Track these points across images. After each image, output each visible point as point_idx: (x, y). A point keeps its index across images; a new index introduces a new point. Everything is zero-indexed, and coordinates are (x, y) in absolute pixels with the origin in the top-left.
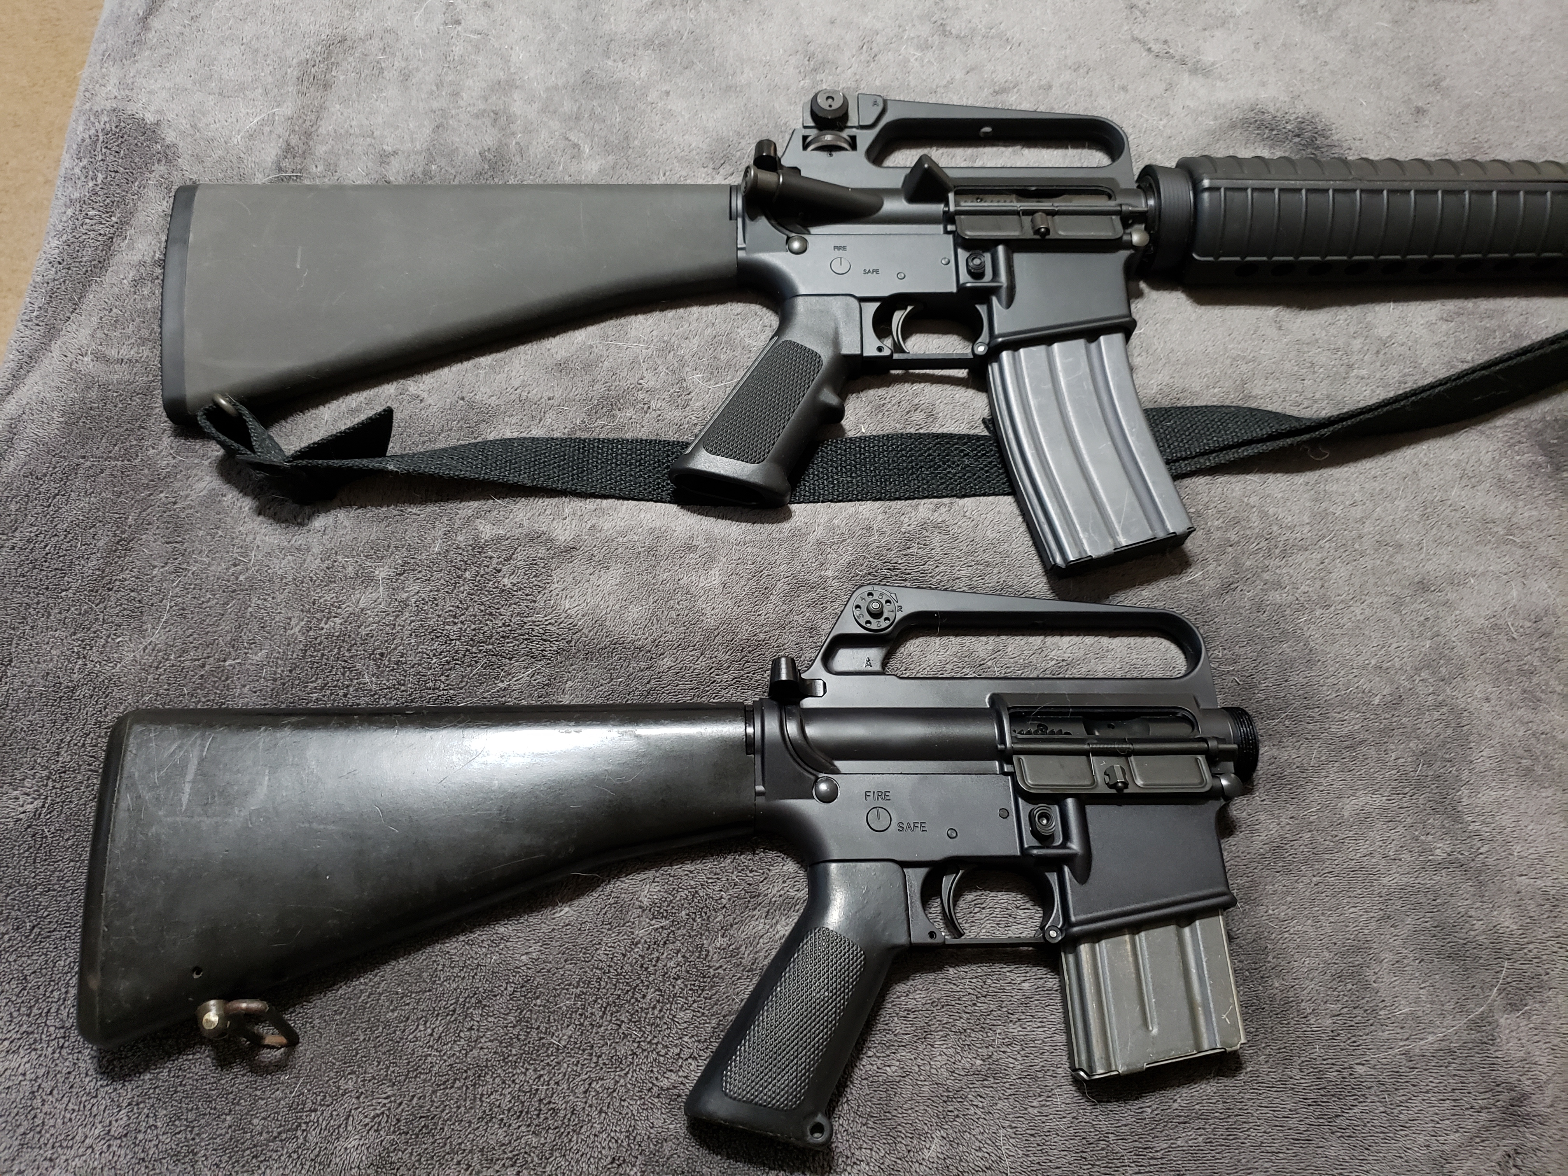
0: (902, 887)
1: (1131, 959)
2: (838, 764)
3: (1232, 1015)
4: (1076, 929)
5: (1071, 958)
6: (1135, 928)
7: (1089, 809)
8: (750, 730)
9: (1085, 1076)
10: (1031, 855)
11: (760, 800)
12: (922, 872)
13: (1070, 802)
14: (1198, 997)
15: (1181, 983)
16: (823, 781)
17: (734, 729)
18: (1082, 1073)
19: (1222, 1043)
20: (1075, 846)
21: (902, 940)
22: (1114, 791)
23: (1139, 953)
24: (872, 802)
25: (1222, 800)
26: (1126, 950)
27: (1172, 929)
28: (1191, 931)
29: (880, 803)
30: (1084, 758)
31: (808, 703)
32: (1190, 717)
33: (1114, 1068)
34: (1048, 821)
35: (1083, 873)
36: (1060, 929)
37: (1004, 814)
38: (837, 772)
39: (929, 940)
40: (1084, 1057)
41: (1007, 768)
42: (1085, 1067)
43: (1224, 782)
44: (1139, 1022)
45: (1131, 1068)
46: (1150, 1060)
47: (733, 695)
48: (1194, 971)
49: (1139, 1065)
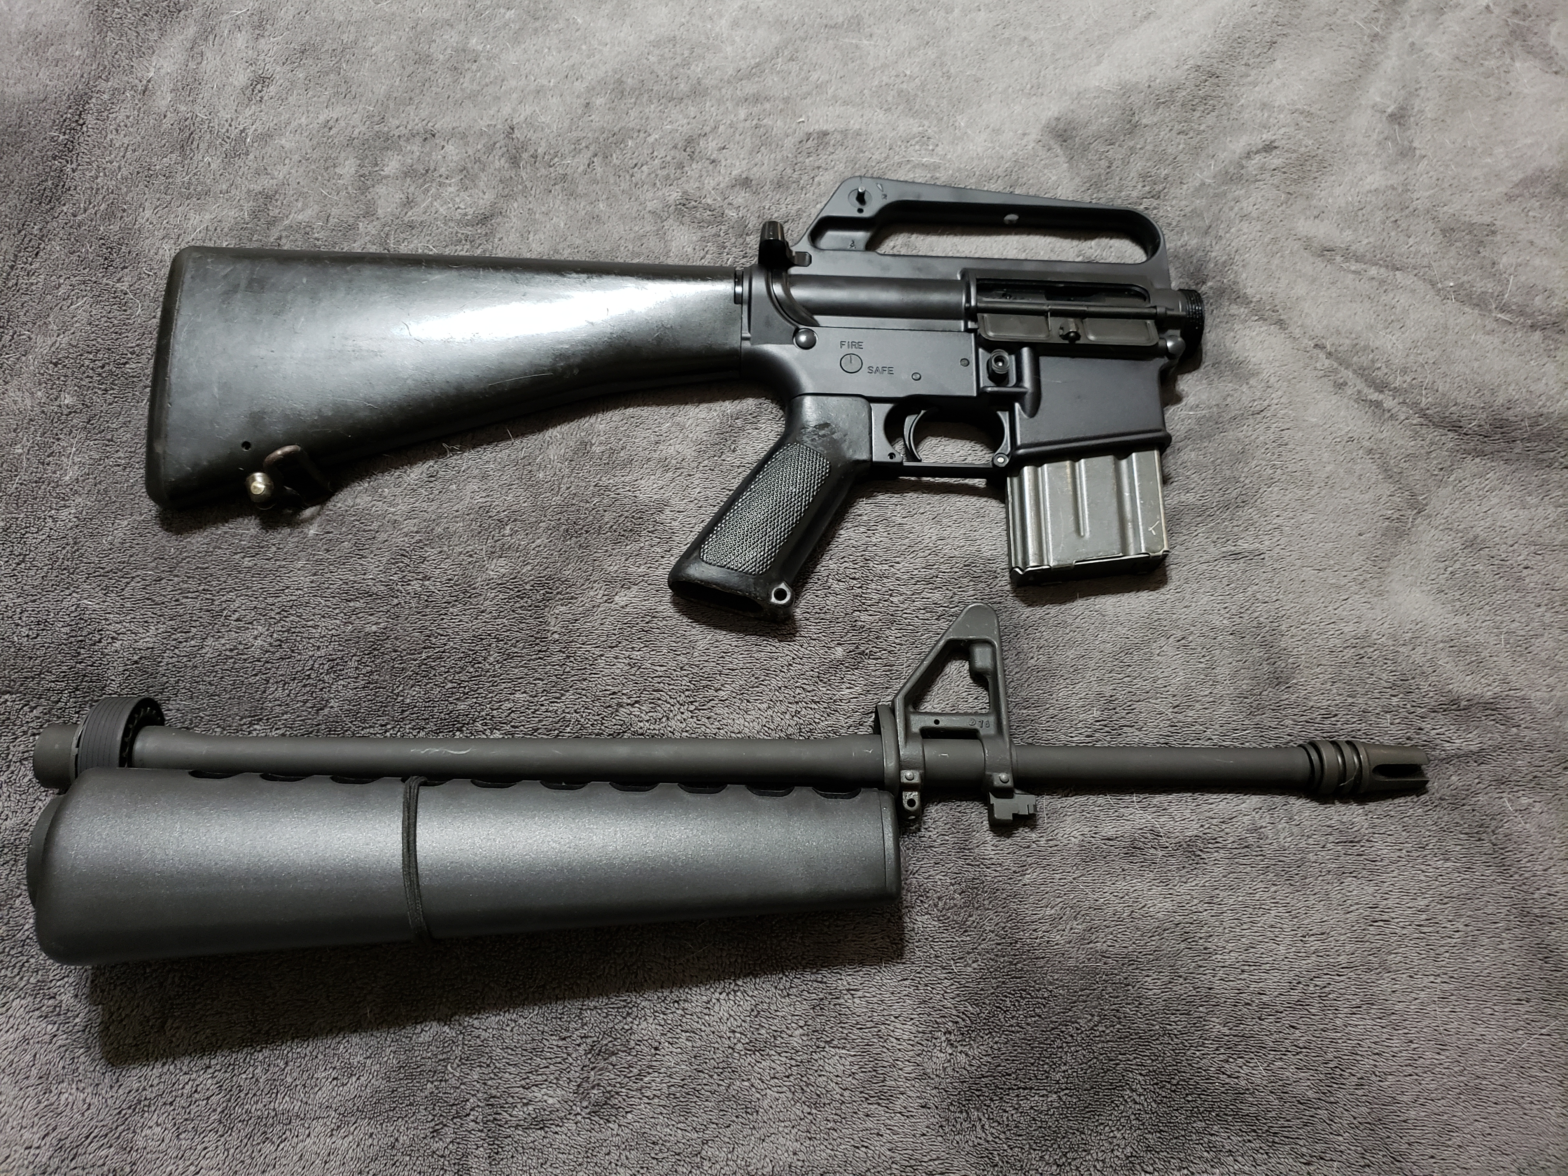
0: (867, 417)
1: (1069, 480)
2: (817, 317)
3: (1158, 528)
4: (1021, 451)
5: (1015, 480)
6: (1074, 455)
7: (1044, 361)
8: (739, 289)
9: (1020, 572)
10: (986, 393)
11: (747, 345)
12: (888, 407)
13: (1025, 351)
14: (1128, 513)
15: (1114, 501)
16: (803, 333)
17: (725, 288)
18: (1017, 570)
19: (1146, 549)
20: (1027, 383)
21: (864, 456)
22: (1067, 342)
23: (1078, 476)
24: (846, 350)
25: (1166, 358)
26: (1066, 474)
27: (1109, 459)
28: (1128, 463)
29: (853, 350)
30: (1042, 318)
31: (794, 271)
32: (1143, 292)
33: (1046, 563)
34: (1003, 362)
35: (1034, 411)
36: (1008, 456)
37: (966, 362)
38: (816, 325)
39: (888, 459)
40: (1020, 558)
41: (971, 325)
42: (1020, 564)
43: (1170, 344)
44: (1072, 528)
45: (1061, 563)
46: (1079, 558)
47: (728, 261)
48: (1127, 494)
49: (1069, 562)
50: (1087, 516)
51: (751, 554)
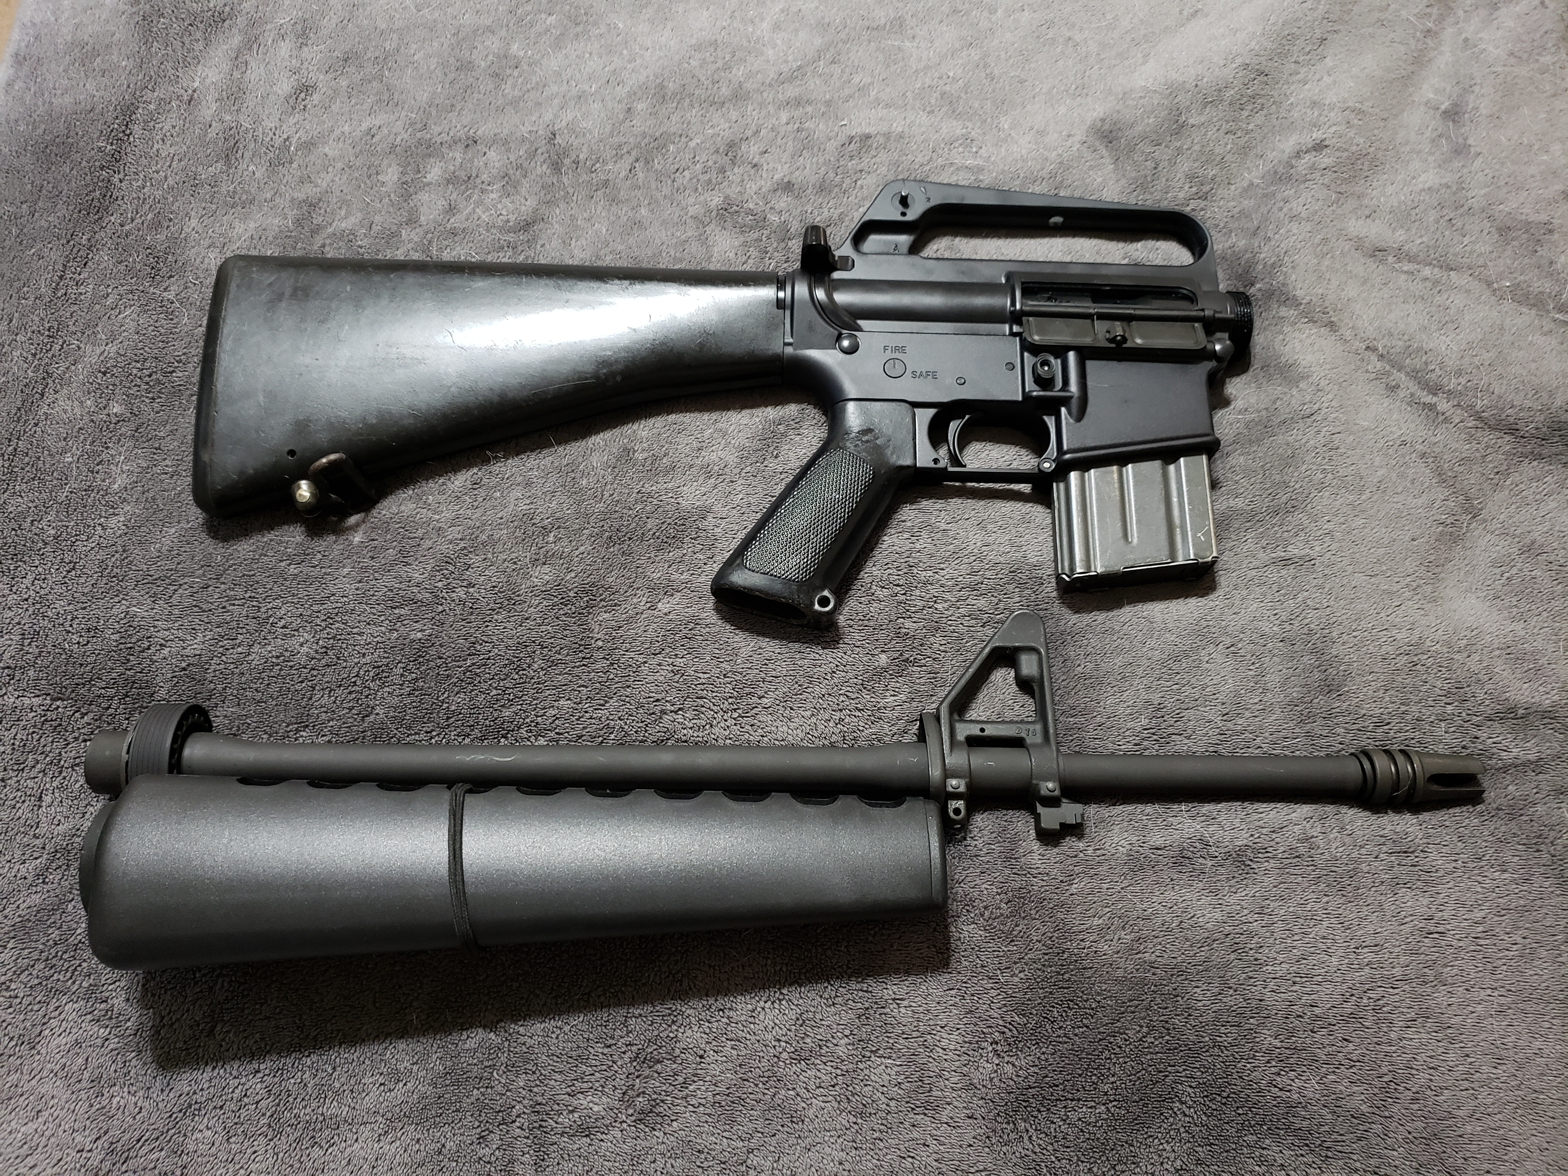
0: (911, 421)
1: (1117, 485)
2: (860, 322)
3: (1207, 534)
4: (1067, 456)
5: (1062, 485)
6: (1122, 459)
7: (1090, 365)
8: (781, 294)
9: (1067, 579)
10: (1032, 397)
11: (789, 350)
12: (932, 412)
13: (1071, 355)
14: (1177, 520)
15: (1162, 506)
16: (846, 338)
17: (768, 293)
19: (1195, 555)
20: (1074, 387)
21: (908, 462)
22: (1113, 345)
23: (1125, 481)
24: (889, 354)
25: (1214, 362)
26: (1113, 479)
27: (1157, 464)
28: (1176, 467)
29: (897, 355)
30: (1089, 321)
31: (836, 275)
32: (1191, 295)
33: (1093, 569)
34: (1049, 365)
35: (1080, 415)
36: (1054, 461)
37: (1011, 366)
38: (859, 329)
39: (932, 465)
40: (1066, 564)
41: (1016, 329)
42: (1067, 571)
43: (1218, 347)
44: (1120, 534)
45: (1108, 569)
46: (1127, 565)
47: (769, 266)
48: (1175, 499)
49: (1116, 568)
50: (1134, 522)
51: (793, 561)
